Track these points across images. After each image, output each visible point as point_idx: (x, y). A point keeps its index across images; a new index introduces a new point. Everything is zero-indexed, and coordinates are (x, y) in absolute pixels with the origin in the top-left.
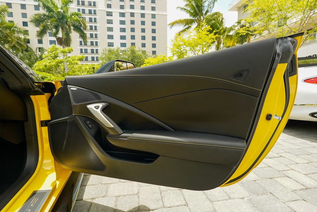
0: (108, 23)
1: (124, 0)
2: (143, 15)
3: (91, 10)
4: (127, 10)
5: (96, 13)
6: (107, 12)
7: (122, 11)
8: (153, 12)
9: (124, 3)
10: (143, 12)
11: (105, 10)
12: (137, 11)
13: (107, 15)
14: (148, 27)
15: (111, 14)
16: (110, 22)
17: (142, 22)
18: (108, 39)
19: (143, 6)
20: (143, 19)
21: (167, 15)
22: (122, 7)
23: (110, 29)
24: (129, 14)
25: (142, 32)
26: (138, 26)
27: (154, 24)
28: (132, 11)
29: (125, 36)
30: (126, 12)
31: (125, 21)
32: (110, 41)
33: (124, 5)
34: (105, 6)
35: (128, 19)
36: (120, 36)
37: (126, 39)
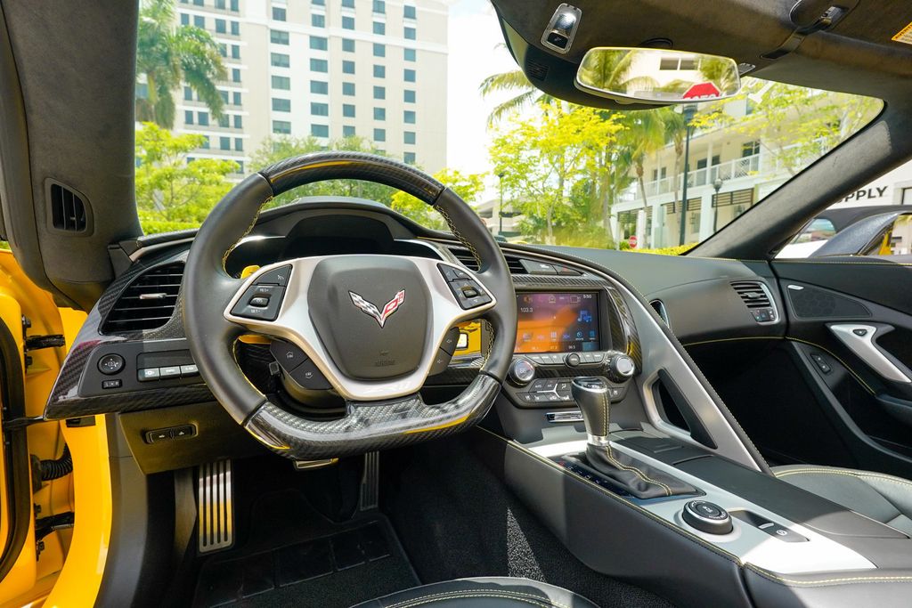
0: (276, 64)
1: (326, 2)
2: (379, 50)
3: (224, 21)
4: (334, 31)
5: (238, 30)
6: (272, 31)
7: (319, 32)
8: (410, 44)
9: (326, 11)
10: (379, 39)
11: (267, 27)
12: (363, 35)
13: (274, 40)
14: (395, 85)
15: (284, 37)
16: (281, 61)
17: (376, 67)
18: (274, 109)
19: (379, 23)
20: (379, 61)
21: (447, 54)
22: (318, 21)
23: (281, 83)
24: (340, 44)
25: (375, 97)
26: (364, 80)
27: (410, 76)
28: (348, 34)
29: (327, 105)
30: (330, 37)
31: (326, 62)
32: (281, 116)
33: (323, 17)
34: (268, 15)
35: (335, 55)
36: (312, 104)
37: (327, 115)
